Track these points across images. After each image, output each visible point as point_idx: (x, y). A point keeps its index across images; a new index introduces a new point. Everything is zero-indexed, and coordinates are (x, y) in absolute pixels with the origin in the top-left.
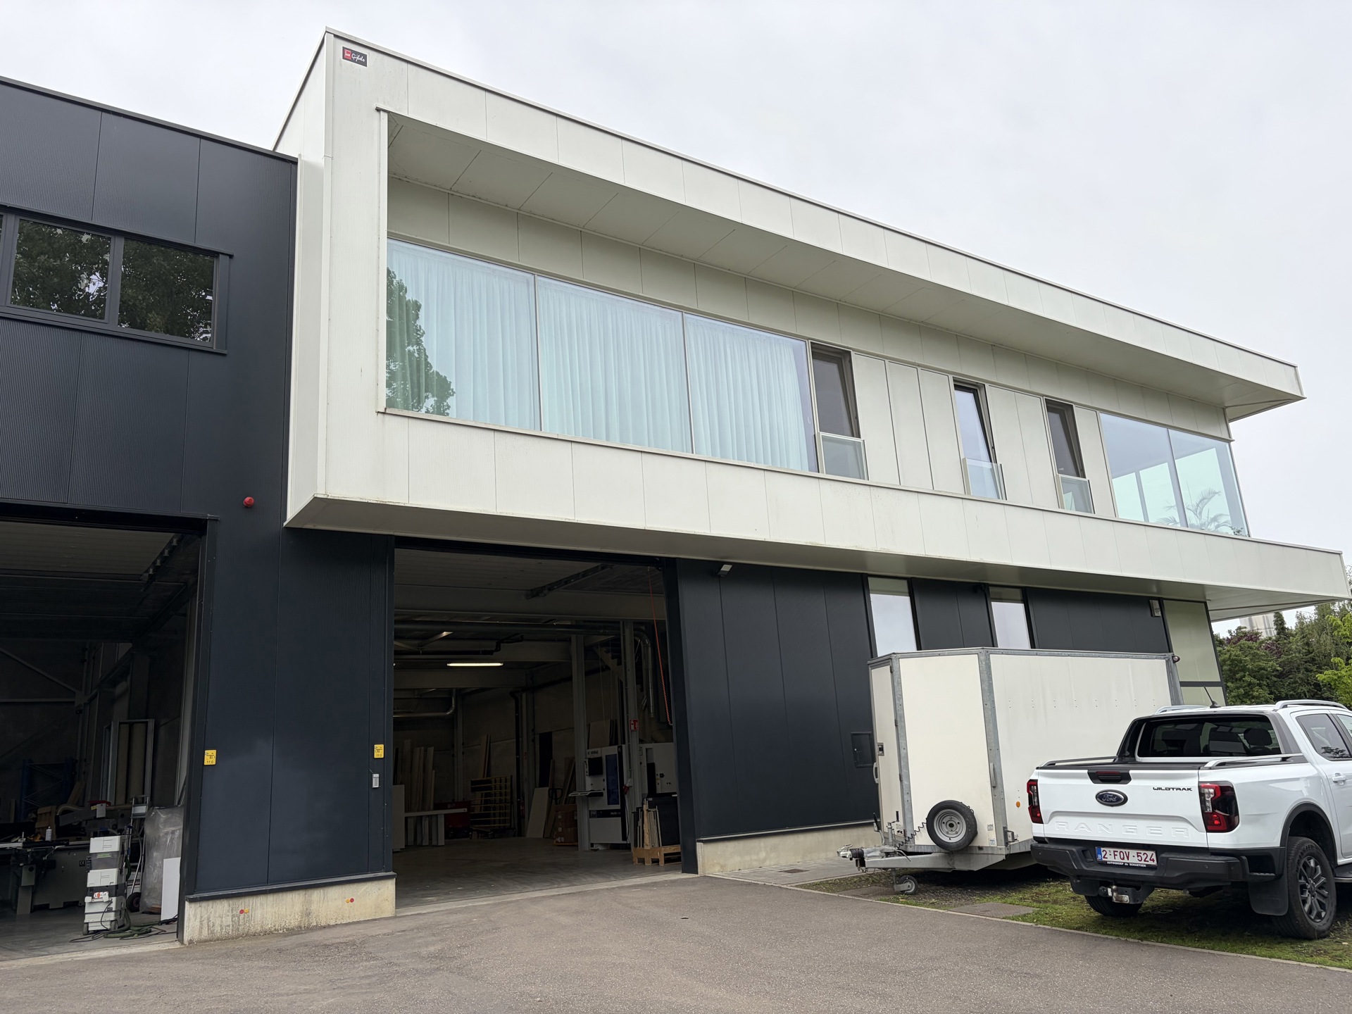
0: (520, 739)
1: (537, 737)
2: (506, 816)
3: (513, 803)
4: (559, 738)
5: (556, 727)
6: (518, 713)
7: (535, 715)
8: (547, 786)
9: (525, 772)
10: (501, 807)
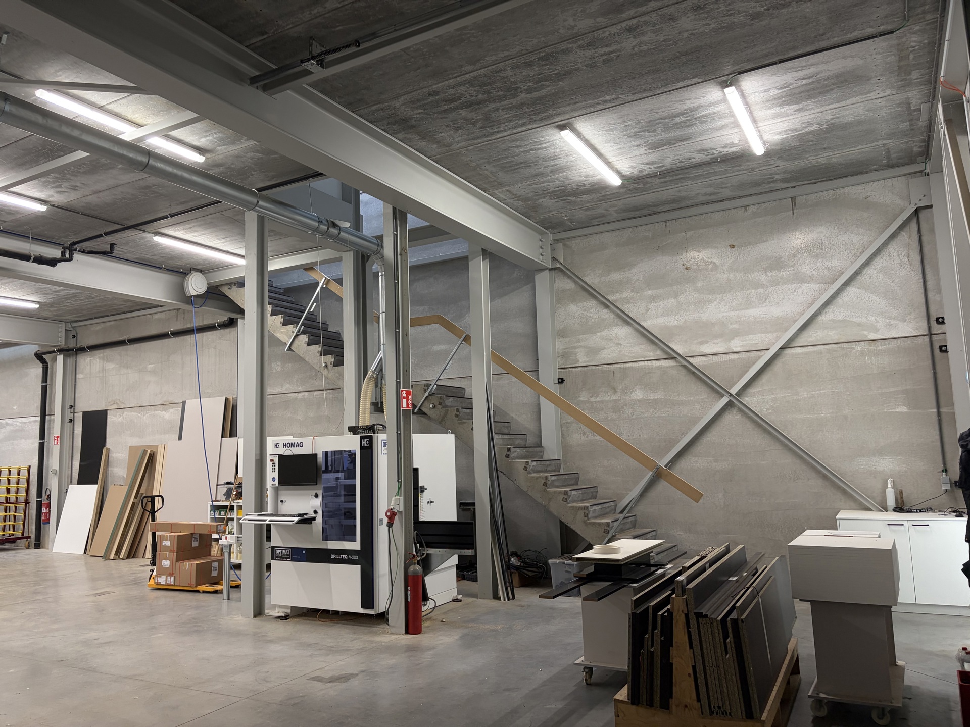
0: (47, 417)
1: (79, 417)
2: (15, 522)
3: (29, 503)
4: (120, 419)
5: (115, 405)
6: (46, 382)
7: (77, 386)
8: (96, 483)
9: (53, 462)
10: (8, 508)
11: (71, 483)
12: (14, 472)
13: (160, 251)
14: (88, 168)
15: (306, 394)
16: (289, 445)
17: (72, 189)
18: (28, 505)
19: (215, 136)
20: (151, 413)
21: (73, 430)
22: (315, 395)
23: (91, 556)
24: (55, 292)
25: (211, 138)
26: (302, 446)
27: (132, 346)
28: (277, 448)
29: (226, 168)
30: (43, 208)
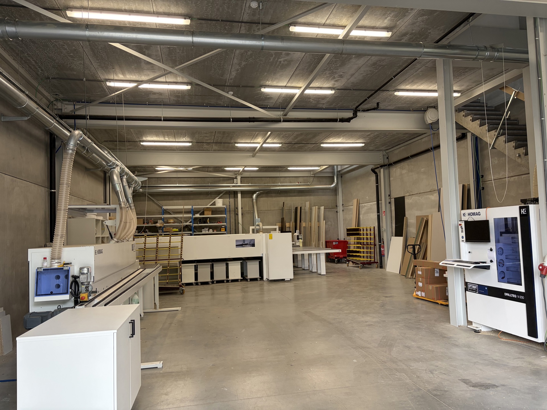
0: (380, 202)
1: (393, 201)
2: (371, 254)
3: (376, 245)
4: (411, 201)
5: (408, 193)
6: (378, 183)
7: (391, 185)
8: (402, 236)
9: (384, 225)
10: (368, 247)
11: (392, 236)
12: (369, 230)
13: (405, 100)
14: (340, 63)
15: (516, 177)
16: (471, 214)
17: (340, 77)
18: (375, 246)
19: (391, 15)
20: (425, 197)
21: (391, 208)
22: (522, 177)
23: (402, 275)
24: (367, 136)
25: (389, 18)
26: (480, 215)
27: (413, 159)
28: (464, 216)
29: (410, 34)
30: (333, 92)
